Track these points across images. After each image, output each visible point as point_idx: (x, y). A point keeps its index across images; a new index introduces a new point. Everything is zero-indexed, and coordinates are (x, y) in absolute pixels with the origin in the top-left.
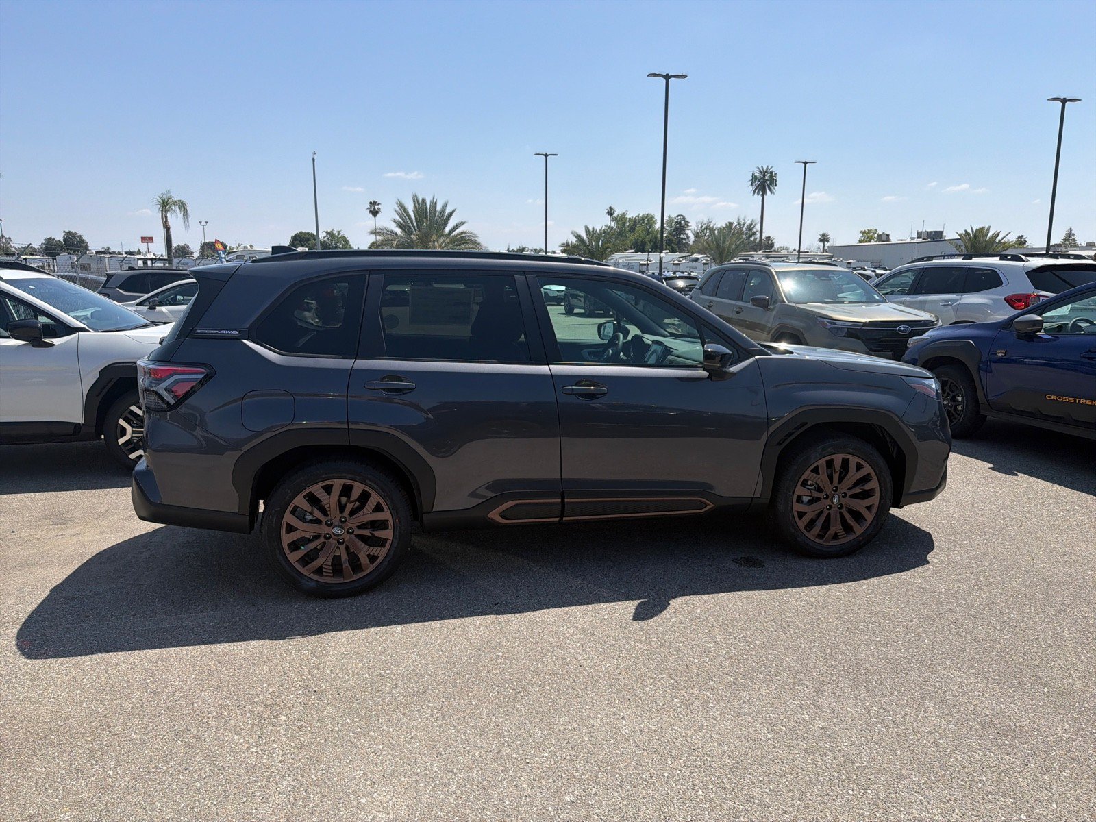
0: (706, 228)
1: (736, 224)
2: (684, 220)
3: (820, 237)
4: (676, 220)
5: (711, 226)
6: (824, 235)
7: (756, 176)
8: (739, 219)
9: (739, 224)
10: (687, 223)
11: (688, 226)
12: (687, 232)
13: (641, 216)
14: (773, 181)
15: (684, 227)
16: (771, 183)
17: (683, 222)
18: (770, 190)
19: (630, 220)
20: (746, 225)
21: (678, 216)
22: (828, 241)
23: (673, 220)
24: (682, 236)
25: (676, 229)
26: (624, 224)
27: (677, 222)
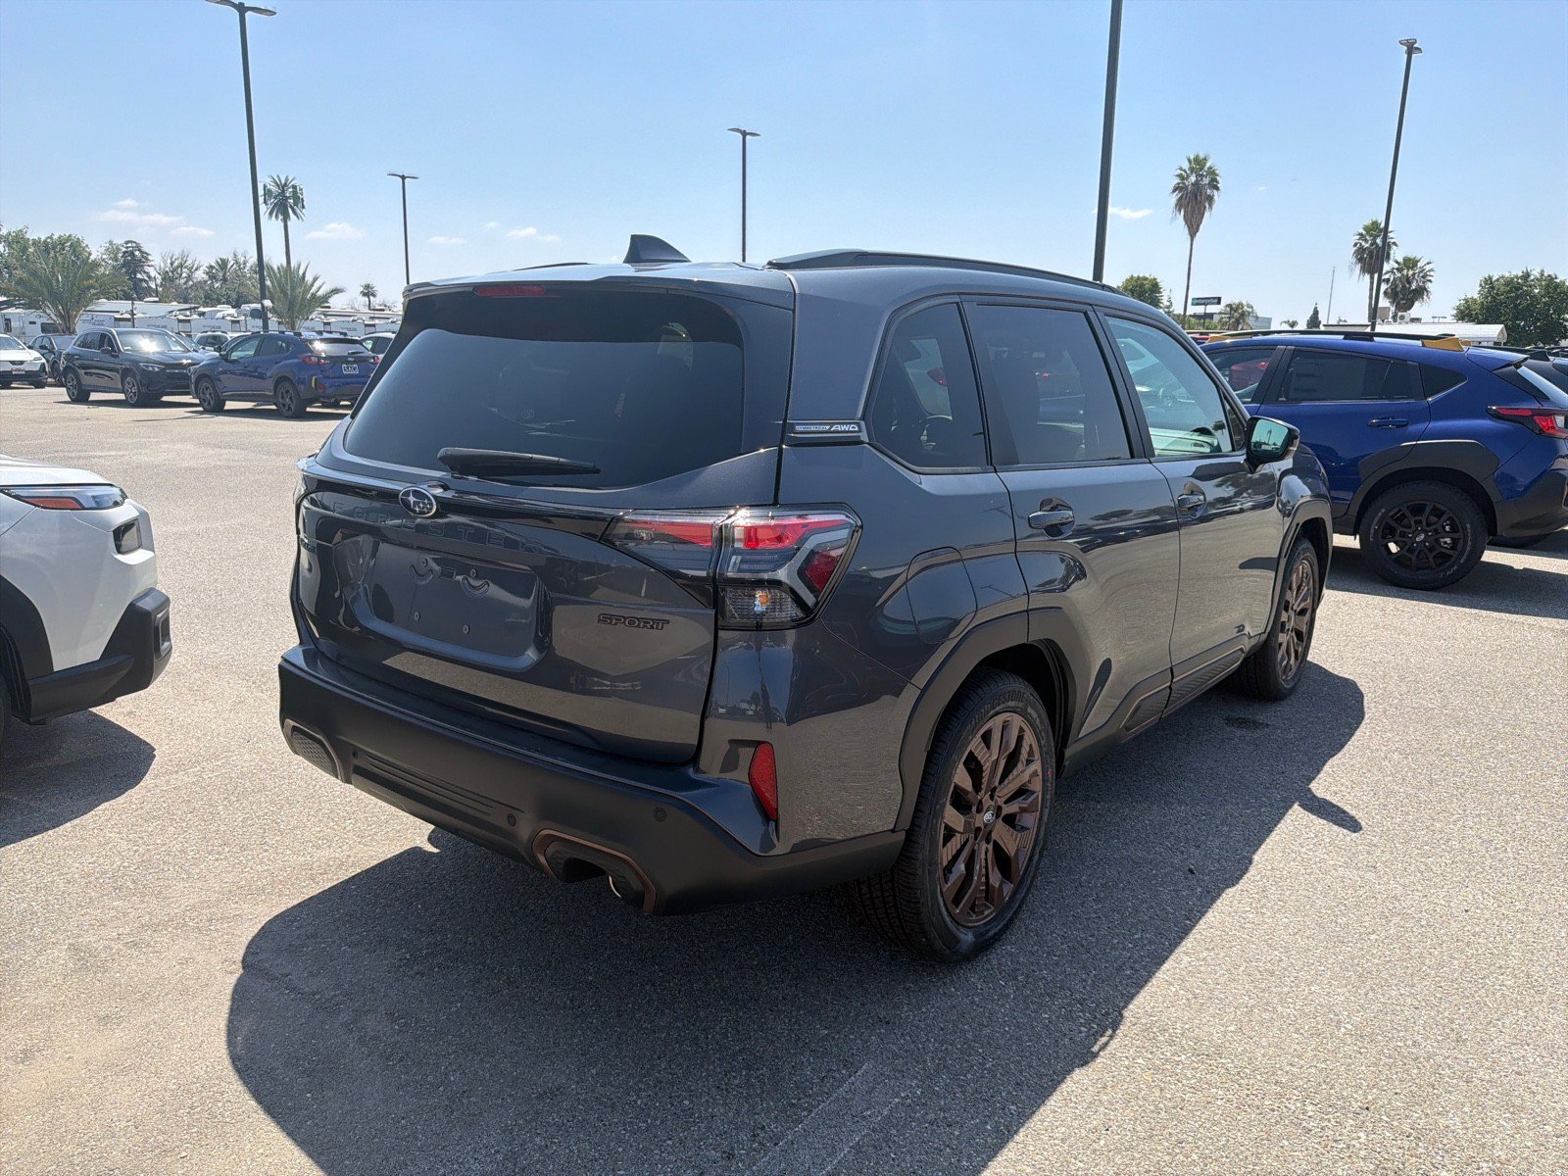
0: (181, 266)
1: (232, 262)
2: (139, 250)
3: (362, 289)
4: (124, 249)
5: (189, 262)
6: (367, 287)
7: (270, 191)
8: (235, 255)
9: (237, 262)
10: (144, 255)
11: (147, 259)
12: (147, 269)
13: (55, 237)
14: (298, 200)
15: (140, 261)
16: (296, 204)
17: (137, 253)
18: (295, 213)
19: (35, 243)
20: (248, 265)
21: (127, 243)
22: (374, 296)
23: (118, 249)
24: (139, 276)
25: (125, 264)
26: (24, 249)
27: (125, 252)
